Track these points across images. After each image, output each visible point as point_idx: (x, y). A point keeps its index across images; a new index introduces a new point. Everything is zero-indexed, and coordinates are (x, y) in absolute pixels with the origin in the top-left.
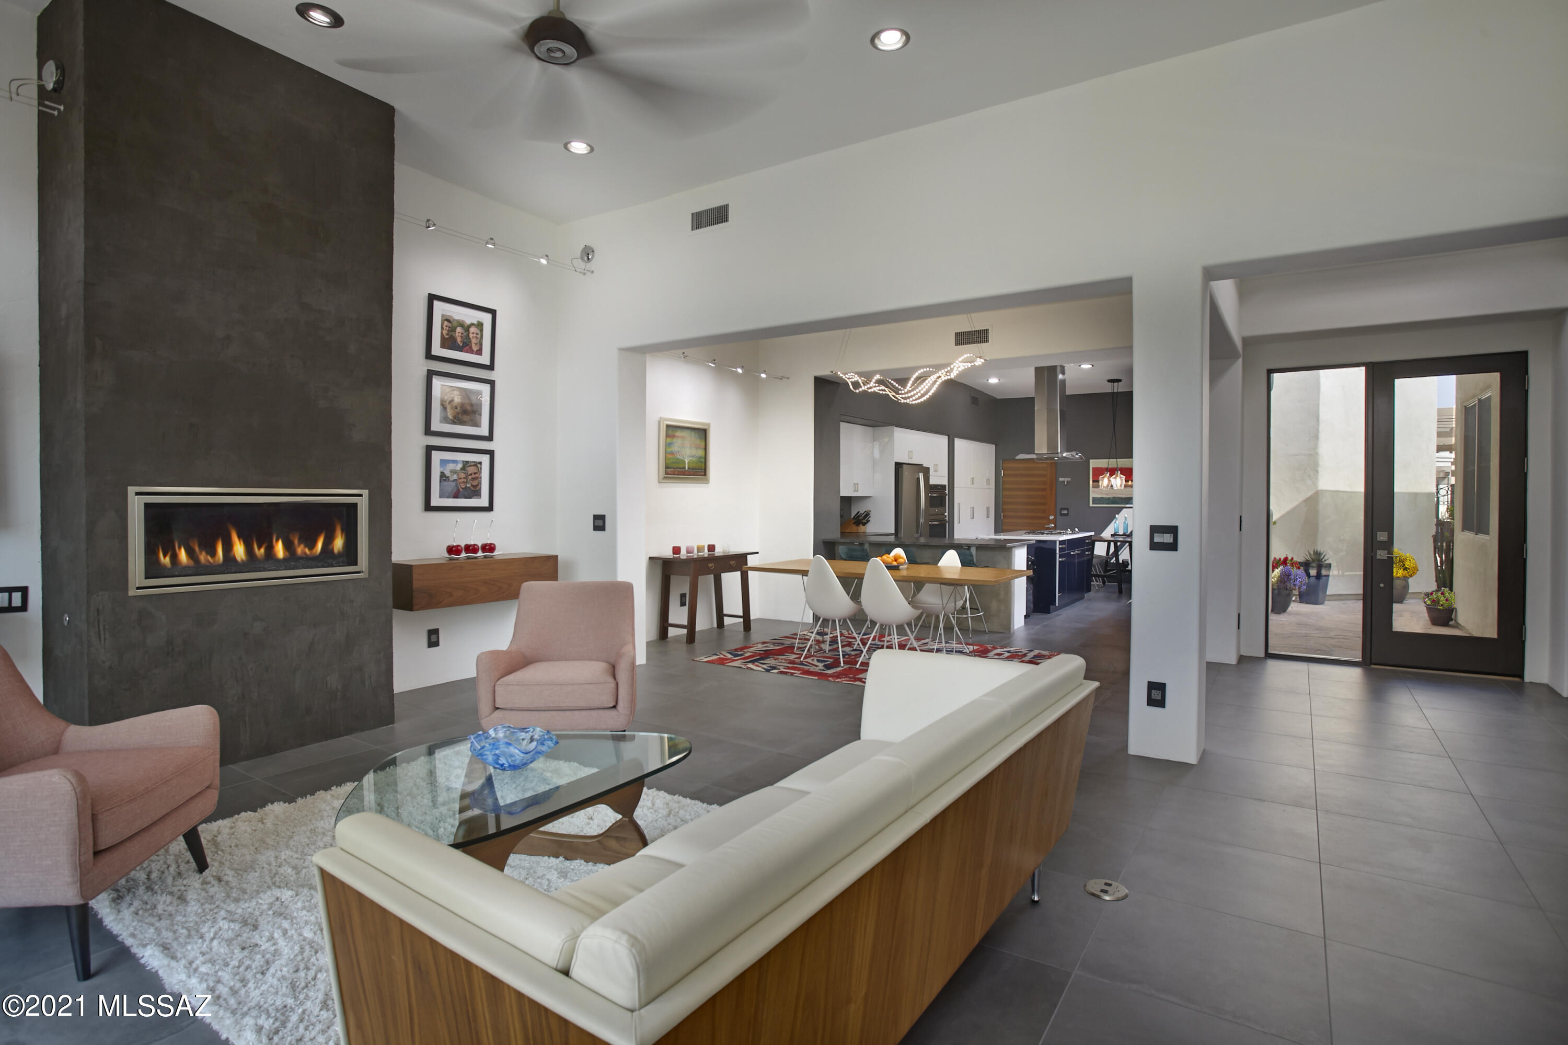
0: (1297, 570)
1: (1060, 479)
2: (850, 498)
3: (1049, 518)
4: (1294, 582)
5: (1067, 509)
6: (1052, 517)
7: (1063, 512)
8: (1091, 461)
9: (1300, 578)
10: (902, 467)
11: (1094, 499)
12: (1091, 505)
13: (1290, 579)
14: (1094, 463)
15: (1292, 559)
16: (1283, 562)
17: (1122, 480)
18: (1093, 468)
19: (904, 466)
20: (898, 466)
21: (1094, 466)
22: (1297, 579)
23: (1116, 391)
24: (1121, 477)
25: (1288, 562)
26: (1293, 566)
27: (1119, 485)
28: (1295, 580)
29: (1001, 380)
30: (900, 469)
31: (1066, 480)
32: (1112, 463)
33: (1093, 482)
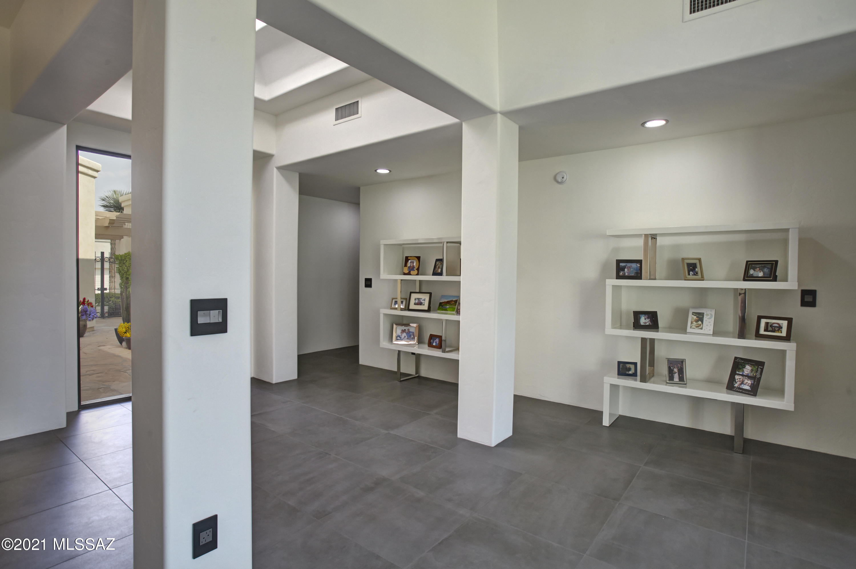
0: (91, 308)
4: (89, 315)
9: (93, 313)
13: (87, 314)
15: (88, 301)
16: (82, 302)
22: (91, 314)
25: (85, 302)
26: (88, 305)
28: (90, 315)
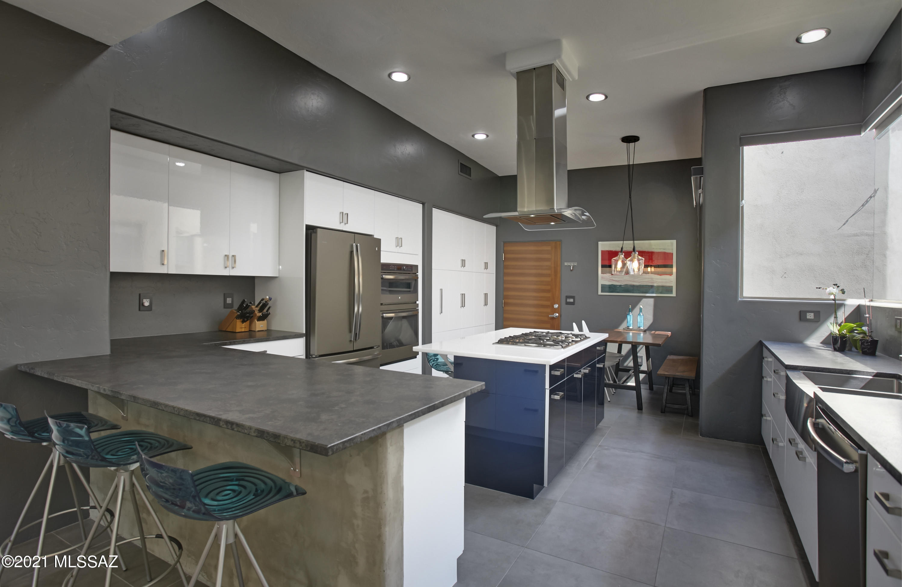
1: (566, 264)
2: (253, 278)
3: (553, 307)
5: (573, 297)
6: (556, 306)
7: (568, 300)
8: (599, 243)
10: (316, 233)
11: (603, 287)
12: (600, 293)
14: (604, 246)
17: (639, 264)
18: (603, 252)
19: (319, 230)
20: (311, 230)
21: (603, 249)
23: (631, 163)
24: (639, 260)
27: (636, 270)
29: (490, 136)
30: (313, 235)
31: (572, 264)
32: (628, 245)
33: (602, 267)
